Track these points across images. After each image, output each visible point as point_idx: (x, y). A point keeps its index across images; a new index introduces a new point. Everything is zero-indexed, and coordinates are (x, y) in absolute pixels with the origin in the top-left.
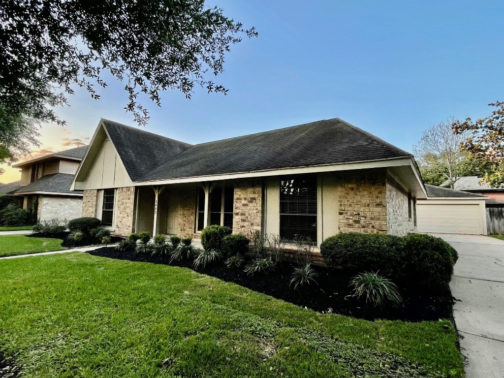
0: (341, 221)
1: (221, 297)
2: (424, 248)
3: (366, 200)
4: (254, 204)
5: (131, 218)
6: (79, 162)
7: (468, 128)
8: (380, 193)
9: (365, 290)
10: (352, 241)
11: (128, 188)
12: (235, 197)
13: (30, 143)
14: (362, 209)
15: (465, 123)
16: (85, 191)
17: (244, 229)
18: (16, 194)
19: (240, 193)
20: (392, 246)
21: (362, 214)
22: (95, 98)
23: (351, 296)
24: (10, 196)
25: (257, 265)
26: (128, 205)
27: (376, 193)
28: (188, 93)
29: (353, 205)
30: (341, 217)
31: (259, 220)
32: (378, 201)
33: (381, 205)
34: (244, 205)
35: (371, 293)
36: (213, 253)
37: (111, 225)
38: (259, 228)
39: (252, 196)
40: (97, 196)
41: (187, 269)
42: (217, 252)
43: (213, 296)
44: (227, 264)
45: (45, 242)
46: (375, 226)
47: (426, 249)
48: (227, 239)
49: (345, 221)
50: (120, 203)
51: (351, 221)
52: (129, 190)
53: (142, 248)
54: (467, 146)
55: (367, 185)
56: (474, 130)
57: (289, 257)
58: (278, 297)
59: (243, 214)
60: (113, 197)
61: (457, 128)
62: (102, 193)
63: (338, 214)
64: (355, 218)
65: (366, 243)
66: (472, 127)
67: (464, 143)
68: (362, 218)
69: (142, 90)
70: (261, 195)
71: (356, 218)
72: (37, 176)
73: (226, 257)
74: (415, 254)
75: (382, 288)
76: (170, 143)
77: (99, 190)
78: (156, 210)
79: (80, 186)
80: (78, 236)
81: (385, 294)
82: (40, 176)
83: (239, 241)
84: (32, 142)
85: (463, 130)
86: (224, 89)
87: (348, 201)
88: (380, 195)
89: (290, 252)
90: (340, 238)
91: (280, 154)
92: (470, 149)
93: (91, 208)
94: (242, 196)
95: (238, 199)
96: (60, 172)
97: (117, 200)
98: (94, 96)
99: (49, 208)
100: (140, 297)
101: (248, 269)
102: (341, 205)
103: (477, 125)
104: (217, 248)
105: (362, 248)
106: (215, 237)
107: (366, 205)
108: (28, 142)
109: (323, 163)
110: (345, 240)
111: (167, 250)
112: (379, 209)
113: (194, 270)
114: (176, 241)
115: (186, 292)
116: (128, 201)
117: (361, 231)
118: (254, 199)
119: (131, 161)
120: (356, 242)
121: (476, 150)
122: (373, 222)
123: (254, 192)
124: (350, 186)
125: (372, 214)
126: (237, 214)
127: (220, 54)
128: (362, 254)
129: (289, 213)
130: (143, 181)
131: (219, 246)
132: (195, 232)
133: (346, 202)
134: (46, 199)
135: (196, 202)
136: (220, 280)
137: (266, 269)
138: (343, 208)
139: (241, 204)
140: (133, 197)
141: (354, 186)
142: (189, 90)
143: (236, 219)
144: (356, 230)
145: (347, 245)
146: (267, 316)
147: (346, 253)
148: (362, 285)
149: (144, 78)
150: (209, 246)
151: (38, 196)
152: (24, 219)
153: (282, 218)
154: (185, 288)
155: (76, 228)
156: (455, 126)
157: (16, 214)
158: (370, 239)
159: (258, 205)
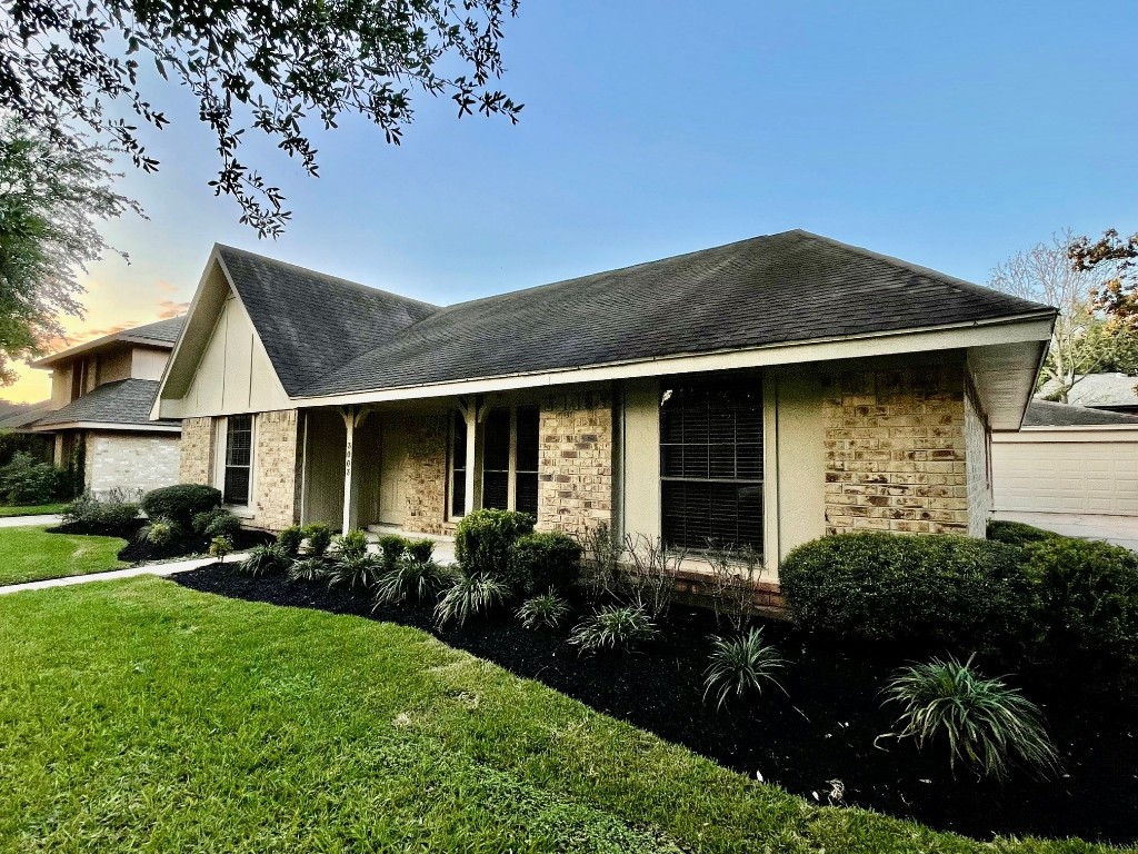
0: (833, 498)
1: (503, 737)
2: (1104, 585)
3: (904, 440)
4: (591, 451)
5: (290, 487)
6: (167, 350)
7: (1109, 254)
8: (947, 420)
9: (942, 723)
10: (875, 558)
11: (283, 413)
12: (543, 433)
13: (58, 308)
14: (893, 465)
15: (1103, 244)
16: (184, 422)
17: (565, 516)
18: (35, 430)
19: (554, 423)
20: (997, 575)
21: (892, 480)
22: (145, 167)
23: (894, 738)
24: (26, 434)
25: (606, 626)
26: (283, 455)
27: (934, 420)
28: (393, 126)
29: (866, 456)
30: (834, 486)
31: (605, 494)
32: (941, 443)
33: (948, 453)
34: (567, 455)
35: (964, 732)
36: (487, 586)
37: (245, 503)
38: (606, 515)
39: (588, 430)
40: (213, 434)
41: (416, 632)
42: (498, 581)
43: (480, 737)
44: (523, 620)
45: (84, 546)
46: (932, 514)
47: (1113, 590)
48: (524, 547)
49: (844, 499)
50: (265, 449)
51: (861, 500)
52: (285, 417)
53: (307, 568)
54: (1106, 300)
55: (908, 398)
56: (1123, 261)
57: (689, 591)
58: (671, 736)
59: (563, 479)
60: (249, 436)
61: (1081, 256)
62: (223, 426)
63: (824, 478)
64: (873, 491)
65: (916, 566)
66: (1121, 253)
67: (1101, 292)
68: (892, 491)
69: (257, 124)
70: (610, 428)
71: (877, 490)
72: (85, 385)
73: (520, 596)
74: (1078, 603)
75: (998, 718)
76: (385, 303)
77: (216, 419)
78: (349, 468)
79: (171, 408)
80: (160, 532)
81: (1009, 740)
82: (91, 386)
83: (553, 553)
84: (63, 306)
85: (1097, 261)
86: (508, 104)
87: (852, 443)
88: (947, 428)
89: (691, 579)
90: (836, 548)
91: (661, 320)
92: (1114, 306)
93: (199, 462)
94: (561, 432)
95: (549, 439)
96: (135, 375)
97: (257, 442)
98: (142, 162)
99: (111, 460)
100: (266, 738)
101: (581, 637)
102: (832, 454)
103: (1131, 247)
104: (495, 571)
105: (906, 580)
106: (491, 543)
107: (906, 454)
108: (54, 307)
109: (785, 340)
110: (854, 557)
111: (368, 573)
112: (943, 466)
113: (436, 634)
114: (392, 547)
115: (403, 718)
116: (282, 444)
117: (892, 528)
118: (592, 438)
119: (288, 347)
120: (887, 563)
121: (1129, 308)
122: (925, 501)
123: (591, 421)
124: (857, 402)
125: (921, 478)
126: (548, 478)
127: (489, 12)
128: (908, 598)
129: (687, 474)
130: (314, 395)
131: (503, 567)
132: (446, 519)
133: (847, 445)
134: (103, 440)
135: (448, 446)
136: (504, 671)
137: (631, 640)
138: (838, 464)
139: (558, 453)
140: (293, 434)
141: (870, 402)
142: (396, 115)
143: (546, 490)
144: (876, 523)
145: (861, 571)
146: (645, 817)
147: (859, 596)
148: (932, 707)
149: (251, 75)
150: (476, 565)
151: (85, 432)
152: (53, 487)
153: (668, 491)
154: (401, 701)
155: (159, 512)
156: (1078, 250)
157: (34, 477)
158: (926, 554)
159: (603, 455)
